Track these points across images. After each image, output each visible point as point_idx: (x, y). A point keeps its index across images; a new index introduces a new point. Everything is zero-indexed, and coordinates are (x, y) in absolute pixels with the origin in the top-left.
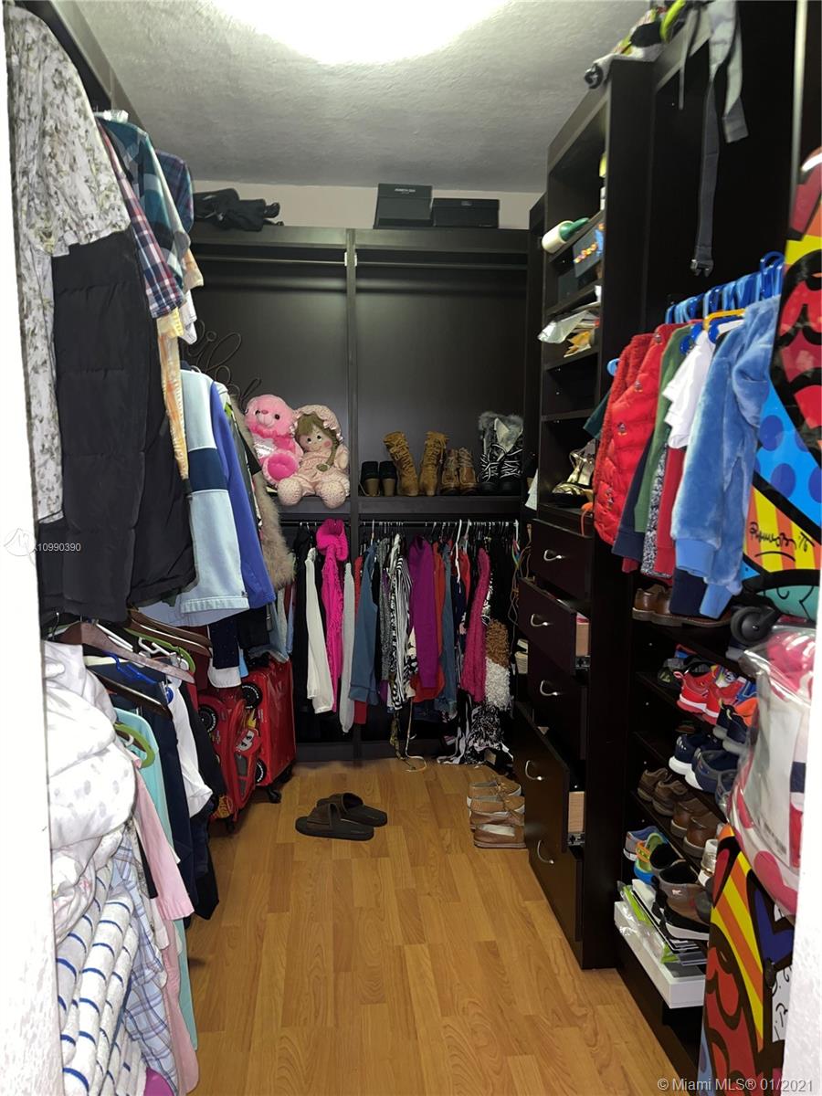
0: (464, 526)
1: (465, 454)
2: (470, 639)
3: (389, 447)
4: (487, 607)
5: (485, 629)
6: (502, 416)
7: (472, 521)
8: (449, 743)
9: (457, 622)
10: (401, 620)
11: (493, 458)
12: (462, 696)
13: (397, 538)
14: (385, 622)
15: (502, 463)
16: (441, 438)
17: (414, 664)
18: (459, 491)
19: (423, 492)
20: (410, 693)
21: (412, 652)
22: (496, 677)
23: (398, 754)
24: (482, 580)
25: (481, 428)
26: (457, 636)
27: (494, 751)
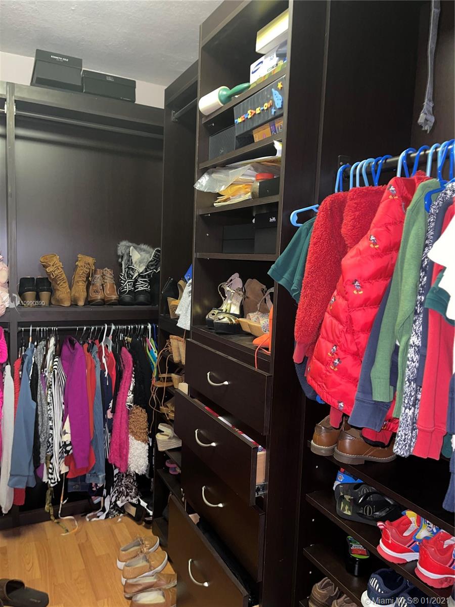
0: (109, 330)
1: (108, 273)
2: (116, 423)
3: (45, 267)
4: (131, 396)
5: (129, 412)
6: (134, 245)
7: (115, 325)
8: (96, 501)
9: (105, 408)
10: (57, 410)
11: (129, 276)
12: (109, 468)
13: (52, 341)
14: (43, 415)
15: (136, 280)
16: (91, 260)
17: (68, 448)
18: (104, 302)
19: (74, 304)
20: (64, 469)
21: (67, 438)
22: (138, 451)
23: (52, 518)
24: (126, 374)
25: (119, 253)
26: (105, 419)
27: (133, 505)
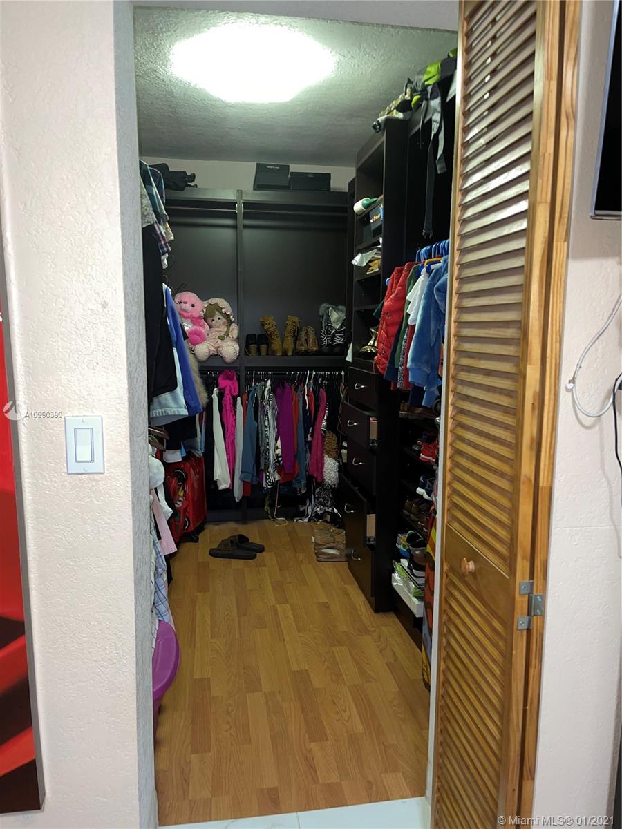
0: (311, 374)
1: (311, 330)
2: (314, 443)
3: (263, 325)
4: (325, 423)
5: (323, 437)
6: (334, 306)
7: (315, 372)
8: (301, 509)
9: (306, 433)
10: (271, 432)
11: (328, 333)
12: (310, 478)
13: (269, 382)
14: (262, 432)
15: (334, 336)
16: (296, 319)
17: (280, 459)
18: (307, 353)
19: (285, 353)
20: (277, 478)
21: (279, 452)
22: (330, 466)
23: (270, 517)
24: (322, 407)
25: (321, 314)
26: (306, 442)
27: (329, 513)
